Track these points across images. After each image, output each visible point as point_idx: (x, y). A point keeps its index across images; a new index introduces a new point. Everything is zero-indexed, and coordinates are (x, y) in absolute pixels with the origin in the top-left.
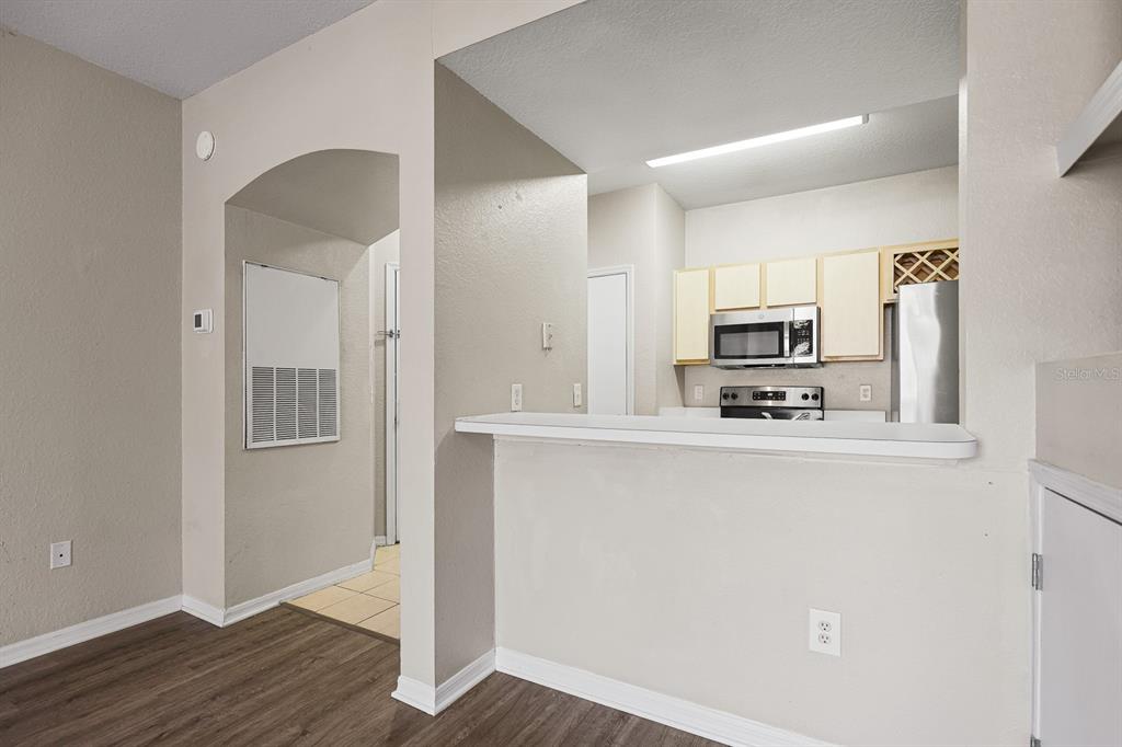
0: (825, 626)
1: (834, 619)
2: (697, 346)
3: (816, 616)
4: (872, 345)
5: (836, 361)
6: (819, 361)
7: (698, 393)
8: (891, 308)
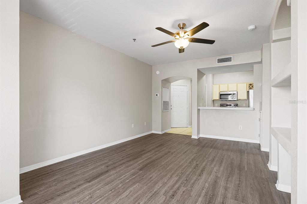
0: (240, 127)
1: (241, 126)
2: (217, 97)
3: (239, 126)
4: (246, 98)
5: (240, 100)
6: (237, 100)
7: (216, 105)
8: (248, 92)
